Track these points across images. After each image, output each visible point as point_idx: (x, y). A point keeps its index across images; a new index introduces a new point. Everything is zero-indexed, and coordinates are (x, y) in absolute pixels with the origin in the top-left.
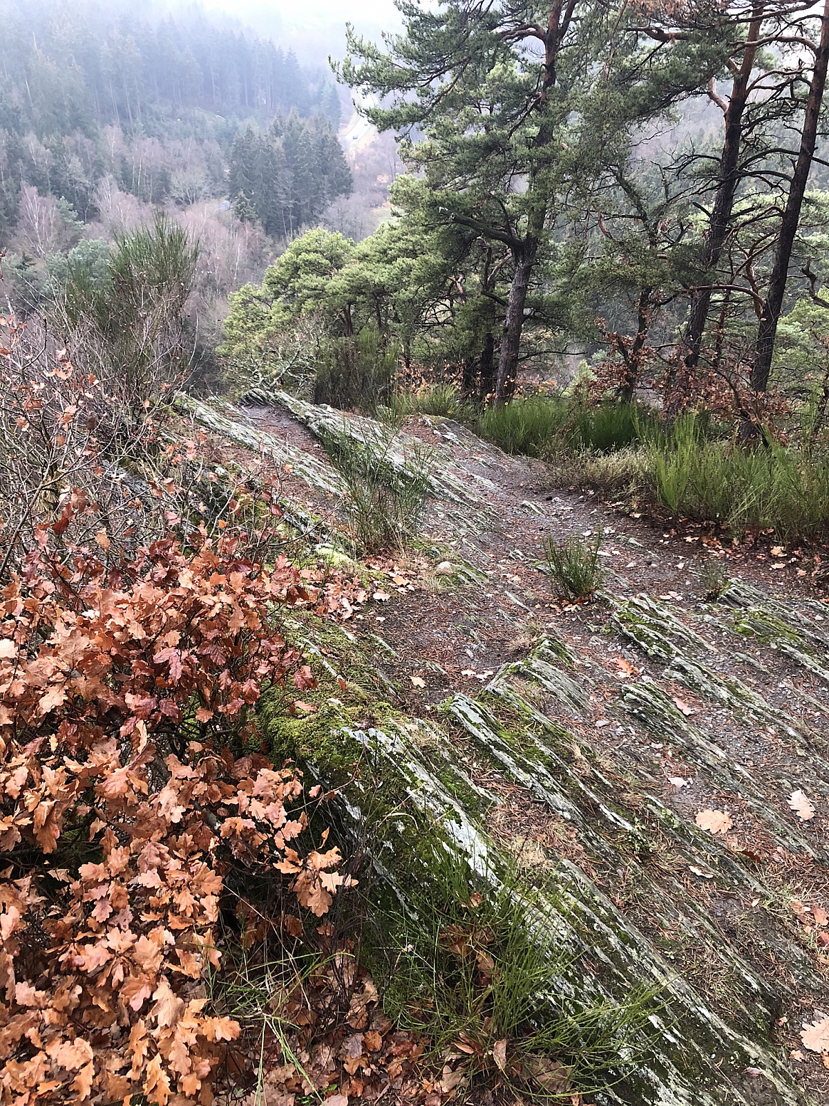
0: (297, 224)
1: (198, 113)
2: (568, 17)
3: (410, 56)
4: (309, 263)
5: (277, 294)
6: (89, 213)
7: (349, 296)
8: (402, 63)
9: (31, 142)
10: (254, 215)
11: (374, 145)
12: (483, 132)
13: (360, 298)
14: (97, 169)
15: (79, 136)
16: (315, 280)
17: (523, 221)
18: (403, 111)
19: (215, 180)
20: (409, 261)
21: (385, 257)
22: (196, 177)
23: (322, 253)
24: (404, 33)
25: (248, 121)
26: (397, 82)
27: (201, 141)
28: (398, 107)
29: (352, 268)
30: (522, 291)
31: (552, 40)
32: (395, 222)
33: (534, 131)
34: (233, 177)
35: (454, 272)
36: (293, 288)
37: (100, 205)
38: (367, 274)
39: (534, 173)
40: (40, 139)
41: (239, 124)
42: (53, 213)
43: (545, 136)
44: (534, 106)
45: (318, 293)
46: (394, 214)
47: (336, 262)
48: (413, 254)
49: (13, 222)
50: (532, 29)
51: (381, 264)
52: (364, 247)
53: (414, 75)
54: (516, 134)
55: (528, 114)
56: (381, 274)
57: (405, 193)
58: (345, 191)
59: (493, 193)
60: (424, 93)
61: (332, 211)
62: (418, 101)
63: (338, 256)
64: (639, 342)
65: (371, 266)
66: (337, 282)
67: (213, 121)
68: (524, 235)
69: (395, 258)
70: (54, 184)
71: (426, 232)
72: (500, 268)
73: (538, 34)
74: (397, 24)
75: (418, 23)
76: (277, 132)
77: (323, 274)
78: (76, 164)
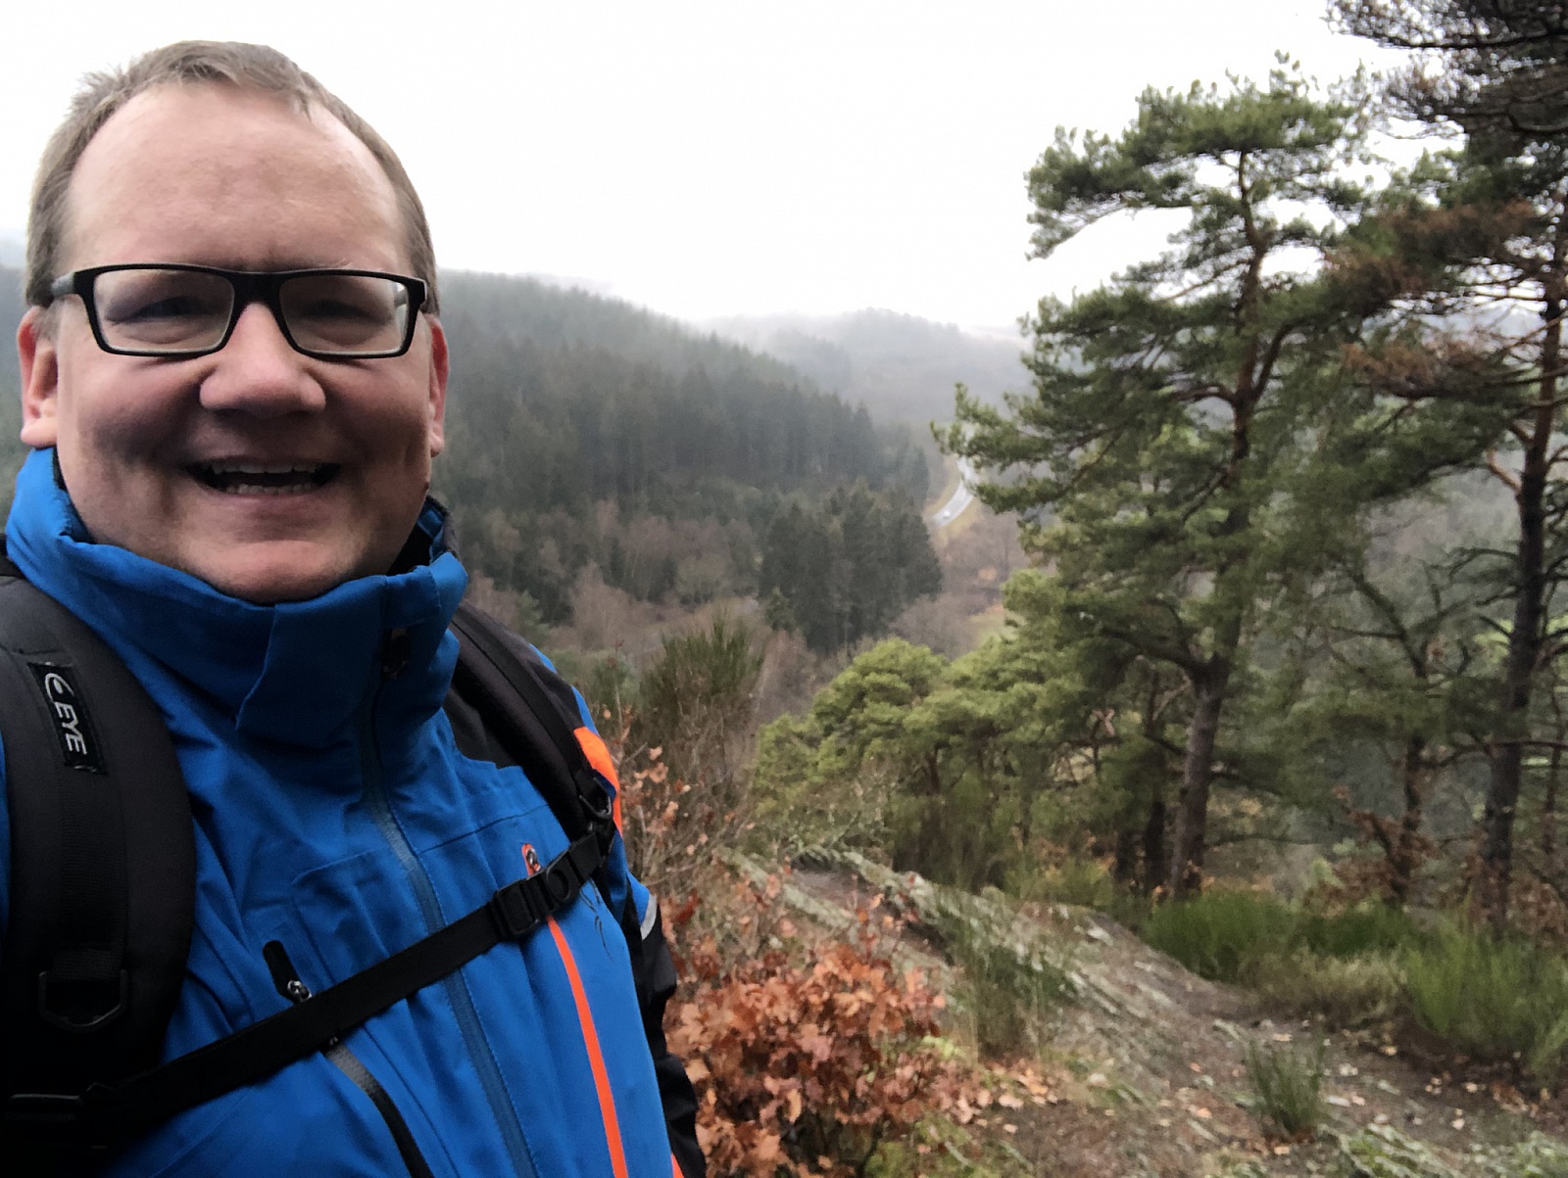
1: (725, 484)
2: (1265, 374)
3: (1039, 420)
4: (881, 688)
5: (829, 730)
6: (558, 613)
7: (937, 736)
8: (1030, 431)
9: (495, 521)
10: (793, 622)
11: (975, 528)
12: (1143, 515)
13: (954, 739)
14: (577, 556)
15: (560, 513)
16: (888, 712)
17: (1206, 638)
18: (1031, 489)
19: (741, 572)
20: (1032, 687)
21: (994, 681)
22: (714, 567)
23: (900, 673)
24: (1034, 394)
25: (794, 495)
26: (1023, 454)
27: (724, 520)
28: (1023, 484)
29: (943, 695)
31: (1243, 402)
32: (1011, 634)
33: (1220, 514)
34: (766, 567)
35: (1102, 706)
36: (853, 723)
37: (574, 601)
38: (967, 704)
39: (1222, 569)
40: (508, 517)
41: (781, 496)
43: (1236, 521)
44: (1221, 483)
45: (892, 731)
46: (1009, 623)
47: (920, 686)
48: (1039, 678)
50: (1214, 389)
51: (988, 692)
52: (962, 666)
53: (1047, 446)
54: (1194, 518)
55: (1211, 492)
56: (988, 706)
57: (1027, 595)
58: (930, 591)
59: (1160, 596)
60: (1059, 466)
61: (909, 617)
62: (1052, 476)
63: (923, 680)
65: (973, 693)
66: (919, 715)
67: (745, 493)
68: (1208, 656)
69: (1011, 683)
70: (517, 575)
71: (1059, 647)
72: (1172, 702)
73: (1222, 394)
74: (1026, 385)
75: (1055, 384)
76: (835, 510)
77: (900, 703)
78: (549, 550)
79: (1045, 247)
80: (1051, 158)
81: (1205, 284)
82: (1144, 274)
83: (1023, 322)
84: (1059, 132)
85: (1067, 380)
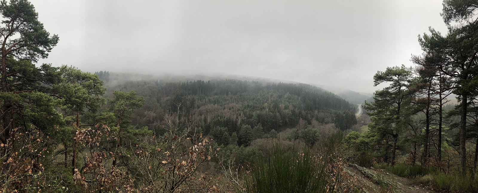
0: (346, 129)
1: (331, 109)
2: (401, 101)
3: (375, 105)
4: (353, 137)
5: (346, 142)
6: (310, 123)
7: (360, 144)
9: (303, 112)
10: (339, 127)
11: (361, 116)
12: (387, 117)
13: (363, 144)
14: (312, 117)
15: (311, 111)
16: (353, 140)
17: (395, 131)
19: (332, 120)
20: (373, 138)
21: (367, 137)
22: (330, 119)
23: (355, 135)
24: (374, 102)
25: (339, 111)
26: (373, 109)
27: (331, 114)
29: (361, 138)
30: (395, 144)
31: (399, 104)
33: (396, 117)
34: (336, 120)
35: (382, 140)
36: (349, 141)
37: (312, 122)
38: (364, 140)
40: (304, 112)
42: (304, 123)
45: (354, 143)
46: (368, 129)
47: (357, 137)
49: (297, 123)
52: (362, 134)
53: (376, 108)
54: (393, 117)
55: (395, 114)
56: (367, 140)
57: (371, 126)
58: (356, 124)
59: (389, 126)
60: (378, 111)
61: (353, 127)
64: (415, 152)
65: (365, 138)
66: (358, 141)
67: (333, 111)
68: (395, 134)
69: (370, 137)
70: (305, 118)
73: (397, 103)
74: (374, 101)
75: (377, 101)
76: (344, 113)
77: (355, 139)
78: (309, 115)
79: (376, 85)
80: (377, 75)
81: (395, 90)
82: (388, 88)
83: (374, 93)
84: (378, 71)
85: (379, 100)
